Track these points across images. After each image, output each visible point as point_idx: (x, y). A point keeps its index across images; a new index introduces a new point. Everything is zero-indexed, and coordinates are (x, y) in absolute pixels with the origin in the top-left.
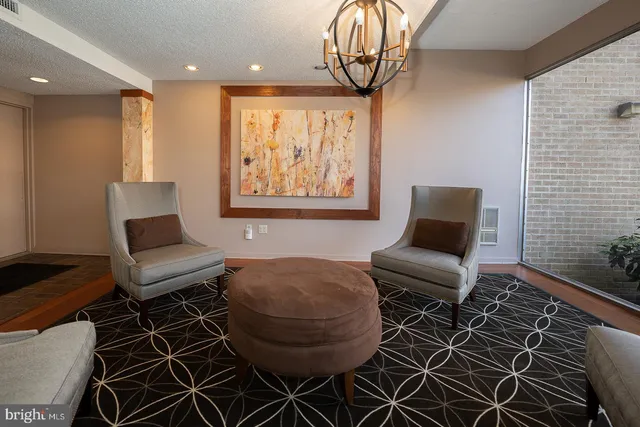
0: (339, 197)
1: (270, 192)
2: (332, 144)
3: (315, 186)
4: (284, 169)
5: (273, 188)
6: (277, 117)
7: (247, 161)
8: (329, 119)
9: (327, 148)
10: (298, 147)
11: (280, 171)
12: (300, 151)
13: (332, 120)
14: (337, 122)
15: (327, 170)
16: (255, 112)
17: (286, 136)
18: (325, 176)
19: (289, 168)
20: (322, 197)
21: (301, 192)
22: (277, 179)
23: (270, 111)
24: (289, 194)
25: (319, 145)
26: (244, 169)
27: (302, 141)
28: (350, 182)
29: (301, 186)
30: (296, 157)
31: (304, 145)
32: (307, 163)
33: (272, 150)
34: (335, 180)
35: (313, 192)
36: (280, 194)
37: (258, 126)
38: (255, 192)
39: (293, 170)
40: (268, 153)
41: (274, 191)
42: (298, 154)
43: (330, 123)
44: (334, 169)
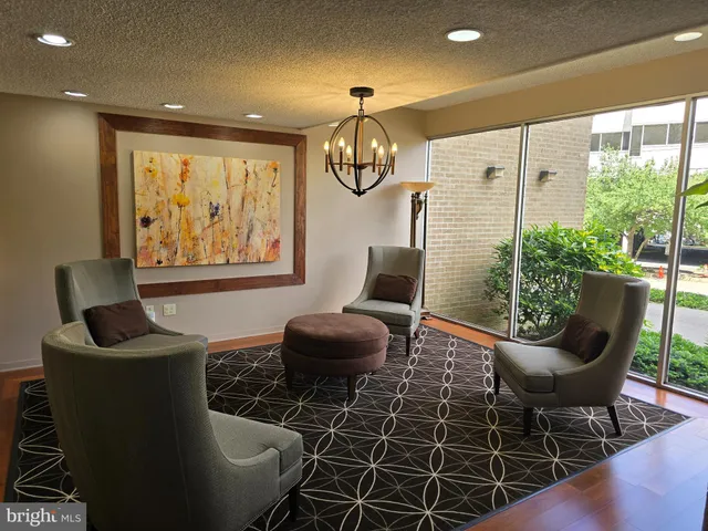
0: (265, 262)
1: (180, 260)
2: (255, 200)
3: (236, 251)
4: (197, 231)
5: (183, 256)
6: (185, 163)
7: (146, 222)
8: (250, 170)
9: (249, 206)
10: (215, 204)
11: (193, 234)
12: (217, 208)
13: (254, 172)
14: (260, 175)
15: (250, 231)
16: (155, 155)
17: (199, 190)
18: (249, 237)
19: (204, 229)
20: (244, 263)
21: (220, 260)
22: (189, 244)
23: (176, 156)
24: (205, 262)
25: (240, 201)
26: (141, 232)
27: (220, 196)
28: (276, 244)
29: (220, 252)
30: (213, 215)
31: (222, 202)
32: (226, 223)
33: (180, 206)
34: (259, 244)
35: (235, 258)
36: (193, 263)
37: (159, 175)
38: (159, 262)
39: (210, 231)
40: (176, 210)
41: (185, 259)
42: (214, 212)
43: (252, 176)
44: (258, 229)
